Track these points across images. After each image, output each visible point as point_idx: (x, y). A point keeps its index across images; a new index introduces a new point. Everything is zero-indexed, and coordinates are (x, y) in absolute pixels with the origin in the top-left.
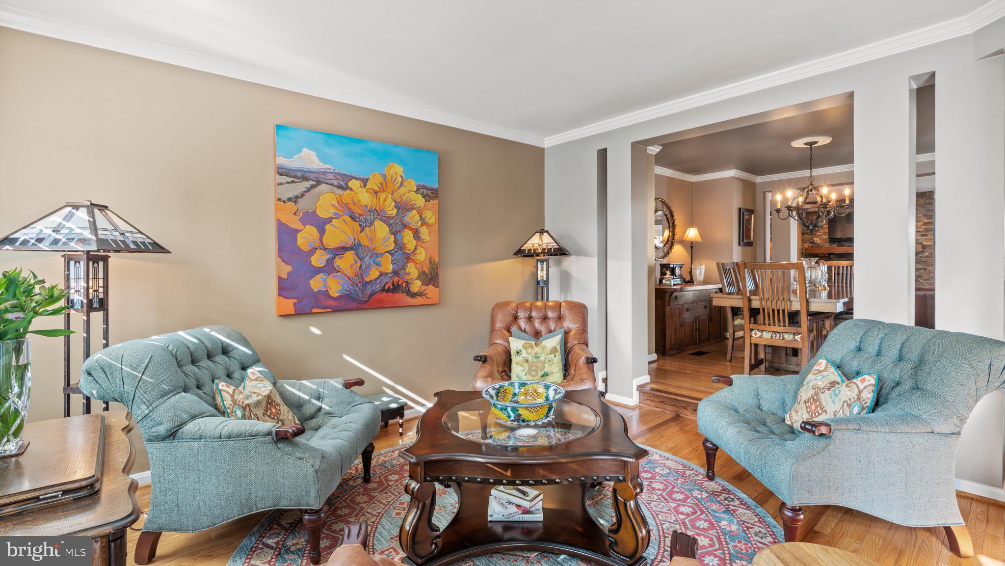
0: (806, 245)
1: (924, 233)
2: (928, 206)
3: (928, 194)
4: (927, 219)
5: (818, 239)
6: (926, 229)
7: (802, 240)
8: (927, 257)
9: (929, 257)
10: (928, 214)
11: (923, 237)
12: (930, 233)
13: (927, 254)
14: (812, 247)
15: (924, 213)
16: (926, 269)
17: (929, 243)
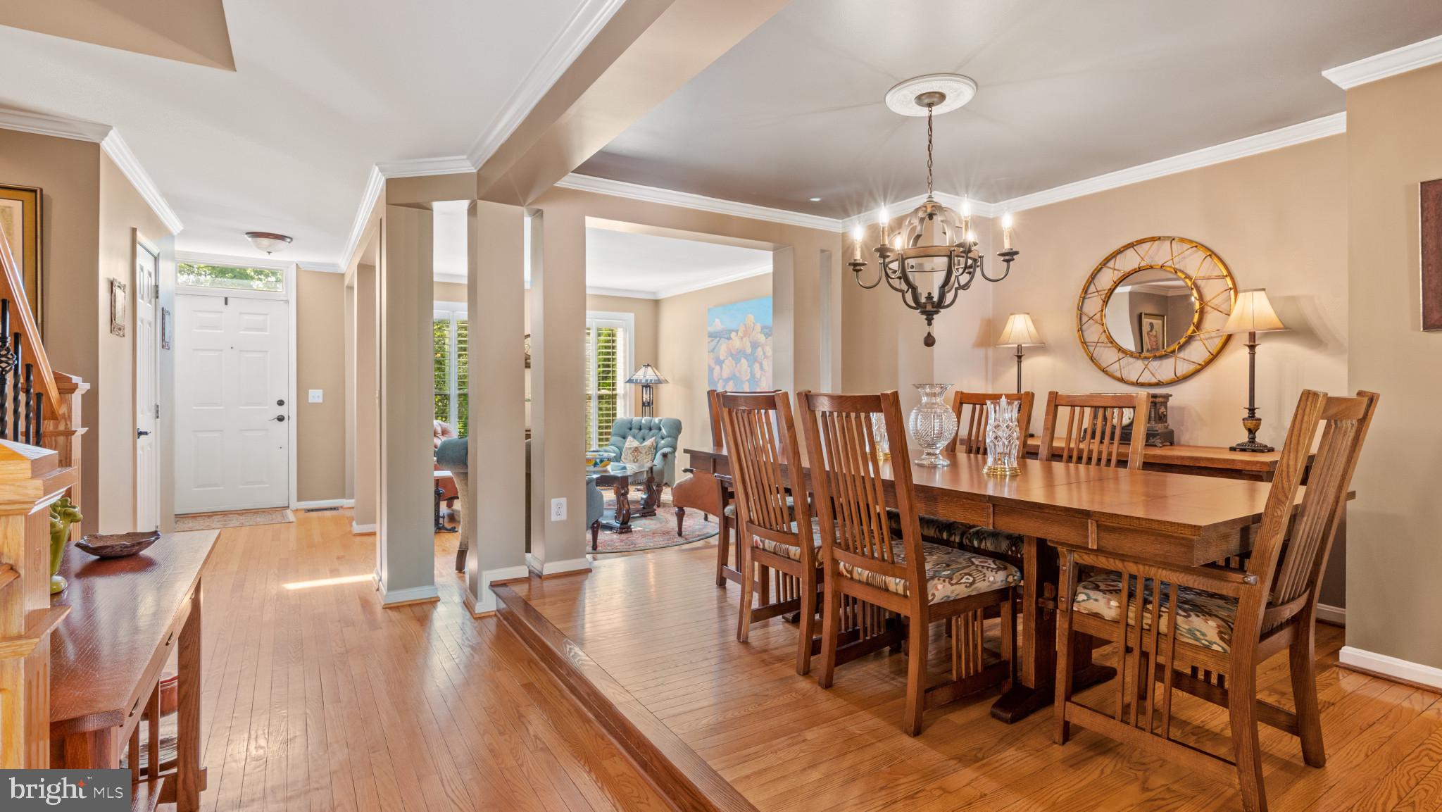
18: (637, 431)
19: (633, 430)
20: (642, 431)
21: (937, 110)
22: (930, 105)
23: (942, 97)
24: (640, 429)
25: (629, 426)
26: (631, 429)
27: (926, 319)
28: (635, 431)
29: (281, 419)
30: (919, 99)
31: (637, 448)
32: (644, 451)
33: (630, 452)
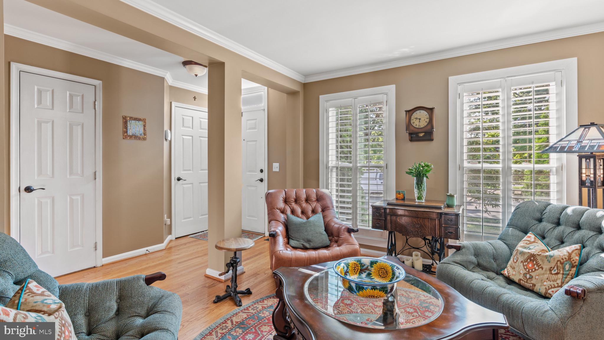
18: (550, 226)
19: (544, 224)
20: (561, 228)
24: (558, 224)
25: (538, 215)
26: (540, 220)
28: (546, 225)
29: (261, 180)
31: (533, 255)
32: (546, 266)
33: (521, 259)
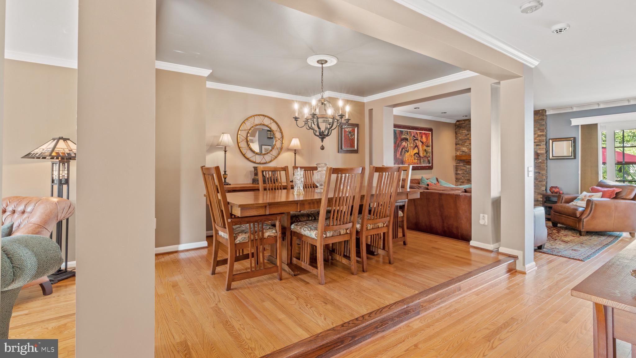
0: (458, 153)
1: (538, 144)
2: (541, 122)
3: (540, 111)
4: (541, 132)
5: (466, 148)
6: (540, 140)
7: (456, 149)
8: (540, 162)
9: (542, 163)
10: (541, 128)
11: (538, 147)
12: (543, 143)
13: (540, 160)
14: (462, 155)
15: (538, 127)
16: (539, 173)
17: (542, 152)
21: (324, 65)
22: (322, 64)
23: (326, 62)
27: (321, 140)
30: (318, 62)
